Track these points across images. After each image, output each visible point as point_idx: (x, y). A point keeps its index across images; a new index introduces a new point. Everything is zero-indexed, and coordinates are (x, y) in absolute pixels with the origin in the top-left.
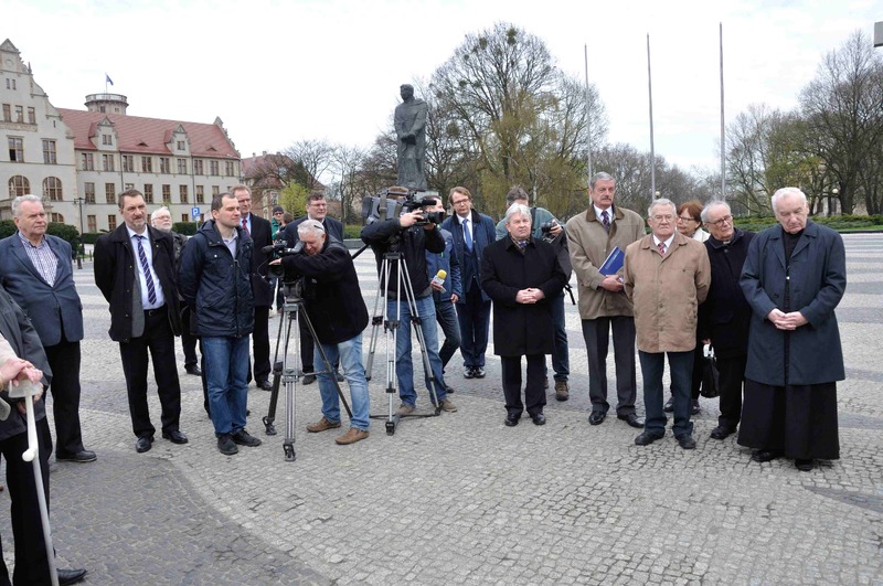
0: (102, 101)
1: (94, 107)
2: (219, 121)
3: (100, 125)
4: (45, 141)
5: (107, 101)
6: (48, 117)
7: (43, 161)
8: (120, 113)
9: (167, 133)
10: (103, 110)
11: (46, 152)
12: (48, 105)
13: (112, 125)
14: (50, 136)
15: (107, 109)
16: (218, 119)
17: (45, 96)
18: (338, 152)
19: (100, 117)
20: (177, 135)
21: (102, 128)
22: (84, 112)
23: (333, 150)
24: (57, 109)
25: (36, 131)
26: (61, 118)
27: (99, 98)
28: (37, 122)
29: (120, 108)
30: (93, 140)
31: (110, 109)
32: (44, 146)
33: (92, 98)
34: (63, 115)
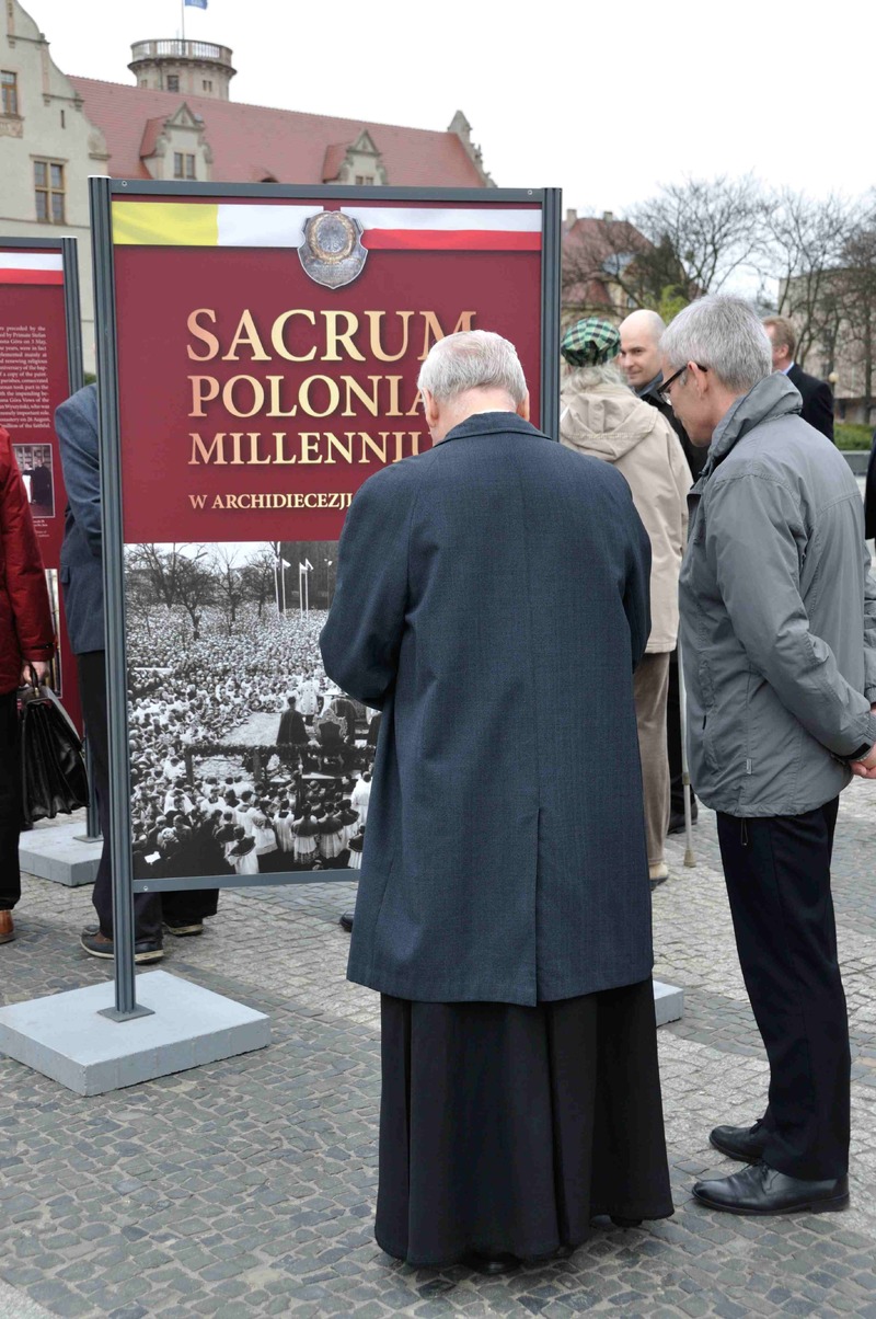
0: (170, 61)
1: (152, 76)
2: (461, 122)
3: (169, 125)
4: (40, 163)
5: (184, 62)
6: (48, 98)
7: (32, 215)
8: (216, 95)
9: (330, 153)
10: (173, 84)
11: (41, 193)
12: (48, 65)
13: (198, 127)
14: (51, 149)
15: (183, 83)
16: (459, 117)
17: (41, 42)
18: (780, 214)
19: (169, 106)
20: (357, 160)
21: (174, 134)
22: (127, 88)
23: (766, 209)
24: (70, 80)
25: (19, 135)
26: (77, 102)
27: (164, 50)
28: (23, 112)
29: (215, 79)
30: (151, 164)
31: (190, 82)
32: (37, 174)
33: (147, 51)
34: (84, 94)
